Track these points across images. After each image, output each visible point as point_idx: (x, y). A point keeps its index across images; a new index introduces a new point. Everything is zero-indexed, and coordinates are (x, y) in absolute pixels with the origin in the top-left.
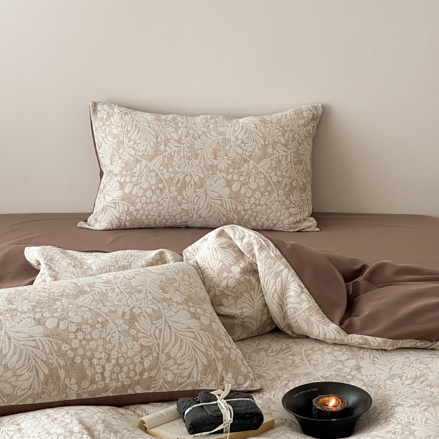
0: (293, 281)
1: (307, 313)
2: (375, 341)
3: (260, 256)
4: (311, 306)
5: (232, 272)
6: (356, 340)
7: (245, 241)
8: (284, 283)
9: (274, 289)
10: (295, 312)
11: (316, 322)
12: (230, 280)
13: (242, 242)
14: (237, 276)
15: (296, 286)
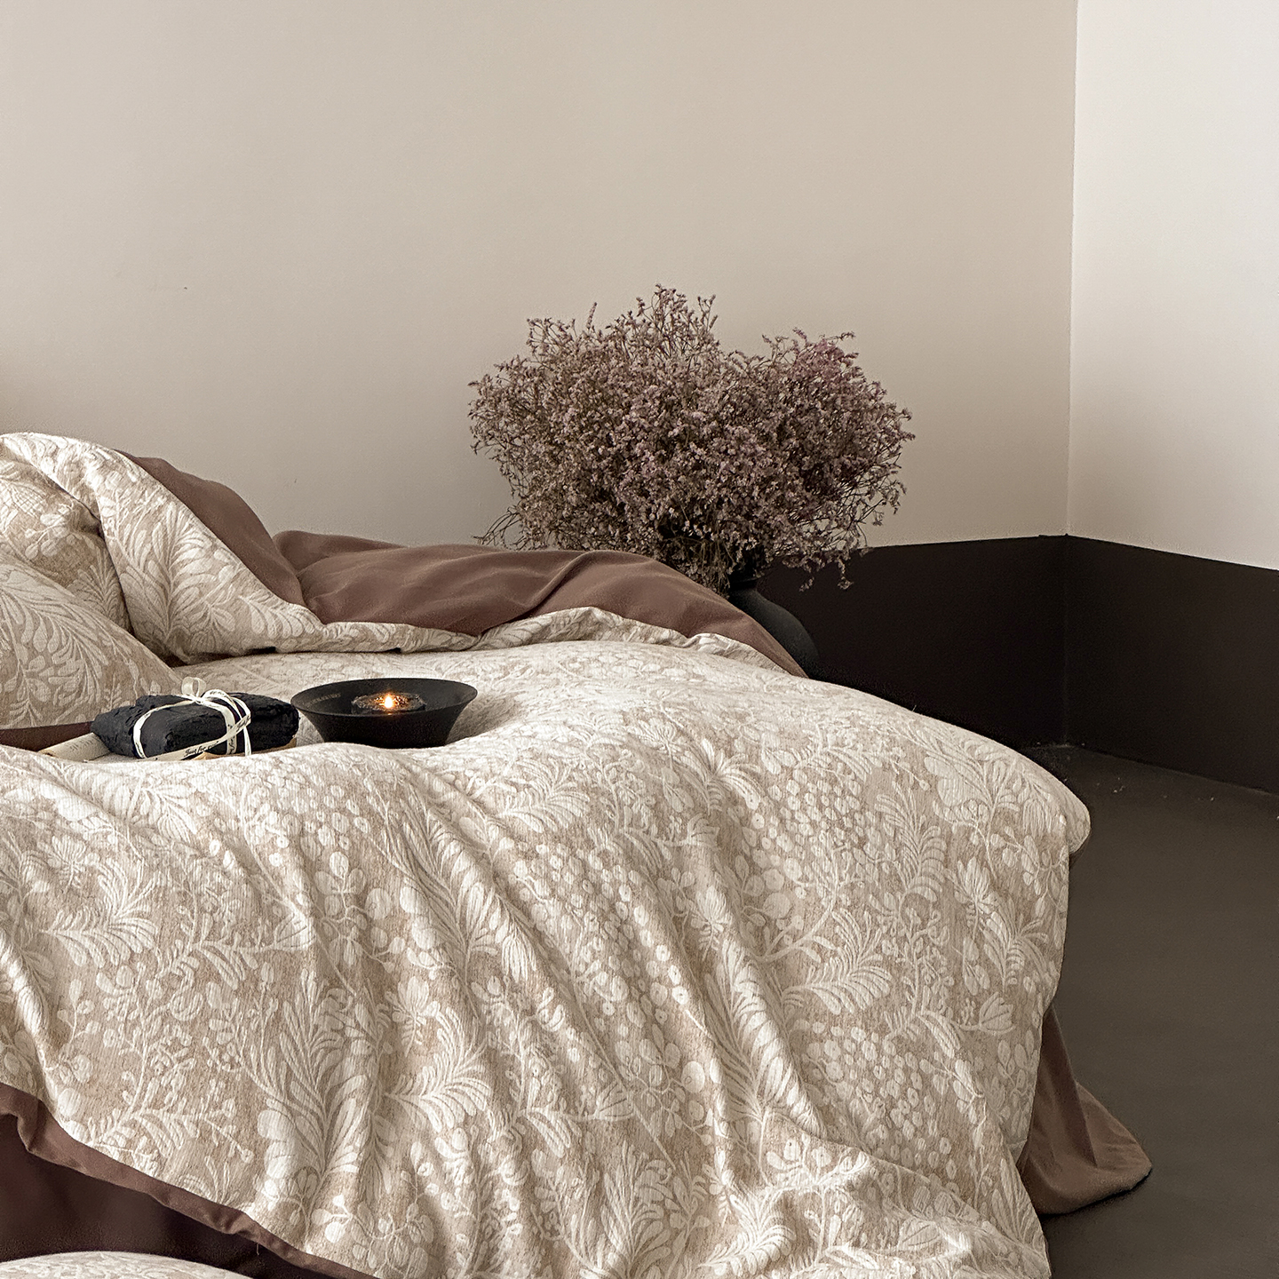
0: (191, 526)
1: (232, 590)
2: (383, 630)
3: (106, 482)
4: (238, 574)
5: (45, 526)
6: (346, 631)
7: (62, 458)
8: (169, 536)
9: (146, 551)
10: (201, 594)
11: (256, 604)
12: (44, 544)
13: (55, 461)
14: (59, 533)
15: (199, 535)
